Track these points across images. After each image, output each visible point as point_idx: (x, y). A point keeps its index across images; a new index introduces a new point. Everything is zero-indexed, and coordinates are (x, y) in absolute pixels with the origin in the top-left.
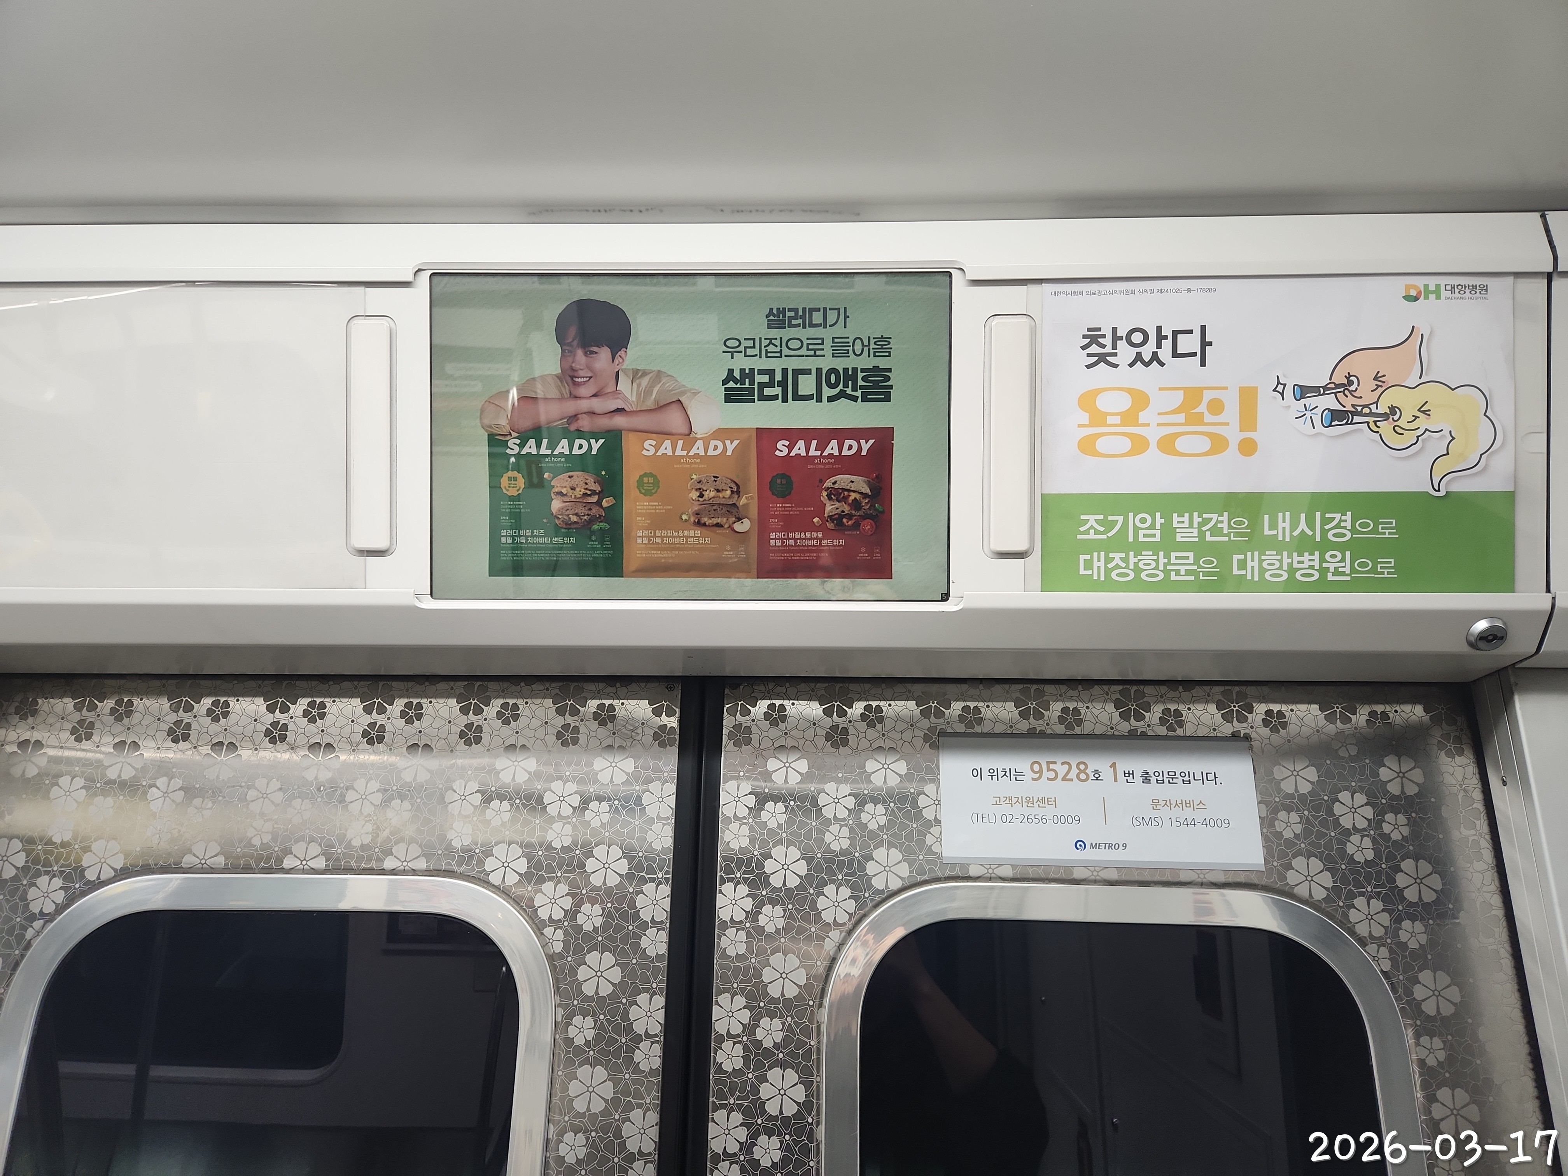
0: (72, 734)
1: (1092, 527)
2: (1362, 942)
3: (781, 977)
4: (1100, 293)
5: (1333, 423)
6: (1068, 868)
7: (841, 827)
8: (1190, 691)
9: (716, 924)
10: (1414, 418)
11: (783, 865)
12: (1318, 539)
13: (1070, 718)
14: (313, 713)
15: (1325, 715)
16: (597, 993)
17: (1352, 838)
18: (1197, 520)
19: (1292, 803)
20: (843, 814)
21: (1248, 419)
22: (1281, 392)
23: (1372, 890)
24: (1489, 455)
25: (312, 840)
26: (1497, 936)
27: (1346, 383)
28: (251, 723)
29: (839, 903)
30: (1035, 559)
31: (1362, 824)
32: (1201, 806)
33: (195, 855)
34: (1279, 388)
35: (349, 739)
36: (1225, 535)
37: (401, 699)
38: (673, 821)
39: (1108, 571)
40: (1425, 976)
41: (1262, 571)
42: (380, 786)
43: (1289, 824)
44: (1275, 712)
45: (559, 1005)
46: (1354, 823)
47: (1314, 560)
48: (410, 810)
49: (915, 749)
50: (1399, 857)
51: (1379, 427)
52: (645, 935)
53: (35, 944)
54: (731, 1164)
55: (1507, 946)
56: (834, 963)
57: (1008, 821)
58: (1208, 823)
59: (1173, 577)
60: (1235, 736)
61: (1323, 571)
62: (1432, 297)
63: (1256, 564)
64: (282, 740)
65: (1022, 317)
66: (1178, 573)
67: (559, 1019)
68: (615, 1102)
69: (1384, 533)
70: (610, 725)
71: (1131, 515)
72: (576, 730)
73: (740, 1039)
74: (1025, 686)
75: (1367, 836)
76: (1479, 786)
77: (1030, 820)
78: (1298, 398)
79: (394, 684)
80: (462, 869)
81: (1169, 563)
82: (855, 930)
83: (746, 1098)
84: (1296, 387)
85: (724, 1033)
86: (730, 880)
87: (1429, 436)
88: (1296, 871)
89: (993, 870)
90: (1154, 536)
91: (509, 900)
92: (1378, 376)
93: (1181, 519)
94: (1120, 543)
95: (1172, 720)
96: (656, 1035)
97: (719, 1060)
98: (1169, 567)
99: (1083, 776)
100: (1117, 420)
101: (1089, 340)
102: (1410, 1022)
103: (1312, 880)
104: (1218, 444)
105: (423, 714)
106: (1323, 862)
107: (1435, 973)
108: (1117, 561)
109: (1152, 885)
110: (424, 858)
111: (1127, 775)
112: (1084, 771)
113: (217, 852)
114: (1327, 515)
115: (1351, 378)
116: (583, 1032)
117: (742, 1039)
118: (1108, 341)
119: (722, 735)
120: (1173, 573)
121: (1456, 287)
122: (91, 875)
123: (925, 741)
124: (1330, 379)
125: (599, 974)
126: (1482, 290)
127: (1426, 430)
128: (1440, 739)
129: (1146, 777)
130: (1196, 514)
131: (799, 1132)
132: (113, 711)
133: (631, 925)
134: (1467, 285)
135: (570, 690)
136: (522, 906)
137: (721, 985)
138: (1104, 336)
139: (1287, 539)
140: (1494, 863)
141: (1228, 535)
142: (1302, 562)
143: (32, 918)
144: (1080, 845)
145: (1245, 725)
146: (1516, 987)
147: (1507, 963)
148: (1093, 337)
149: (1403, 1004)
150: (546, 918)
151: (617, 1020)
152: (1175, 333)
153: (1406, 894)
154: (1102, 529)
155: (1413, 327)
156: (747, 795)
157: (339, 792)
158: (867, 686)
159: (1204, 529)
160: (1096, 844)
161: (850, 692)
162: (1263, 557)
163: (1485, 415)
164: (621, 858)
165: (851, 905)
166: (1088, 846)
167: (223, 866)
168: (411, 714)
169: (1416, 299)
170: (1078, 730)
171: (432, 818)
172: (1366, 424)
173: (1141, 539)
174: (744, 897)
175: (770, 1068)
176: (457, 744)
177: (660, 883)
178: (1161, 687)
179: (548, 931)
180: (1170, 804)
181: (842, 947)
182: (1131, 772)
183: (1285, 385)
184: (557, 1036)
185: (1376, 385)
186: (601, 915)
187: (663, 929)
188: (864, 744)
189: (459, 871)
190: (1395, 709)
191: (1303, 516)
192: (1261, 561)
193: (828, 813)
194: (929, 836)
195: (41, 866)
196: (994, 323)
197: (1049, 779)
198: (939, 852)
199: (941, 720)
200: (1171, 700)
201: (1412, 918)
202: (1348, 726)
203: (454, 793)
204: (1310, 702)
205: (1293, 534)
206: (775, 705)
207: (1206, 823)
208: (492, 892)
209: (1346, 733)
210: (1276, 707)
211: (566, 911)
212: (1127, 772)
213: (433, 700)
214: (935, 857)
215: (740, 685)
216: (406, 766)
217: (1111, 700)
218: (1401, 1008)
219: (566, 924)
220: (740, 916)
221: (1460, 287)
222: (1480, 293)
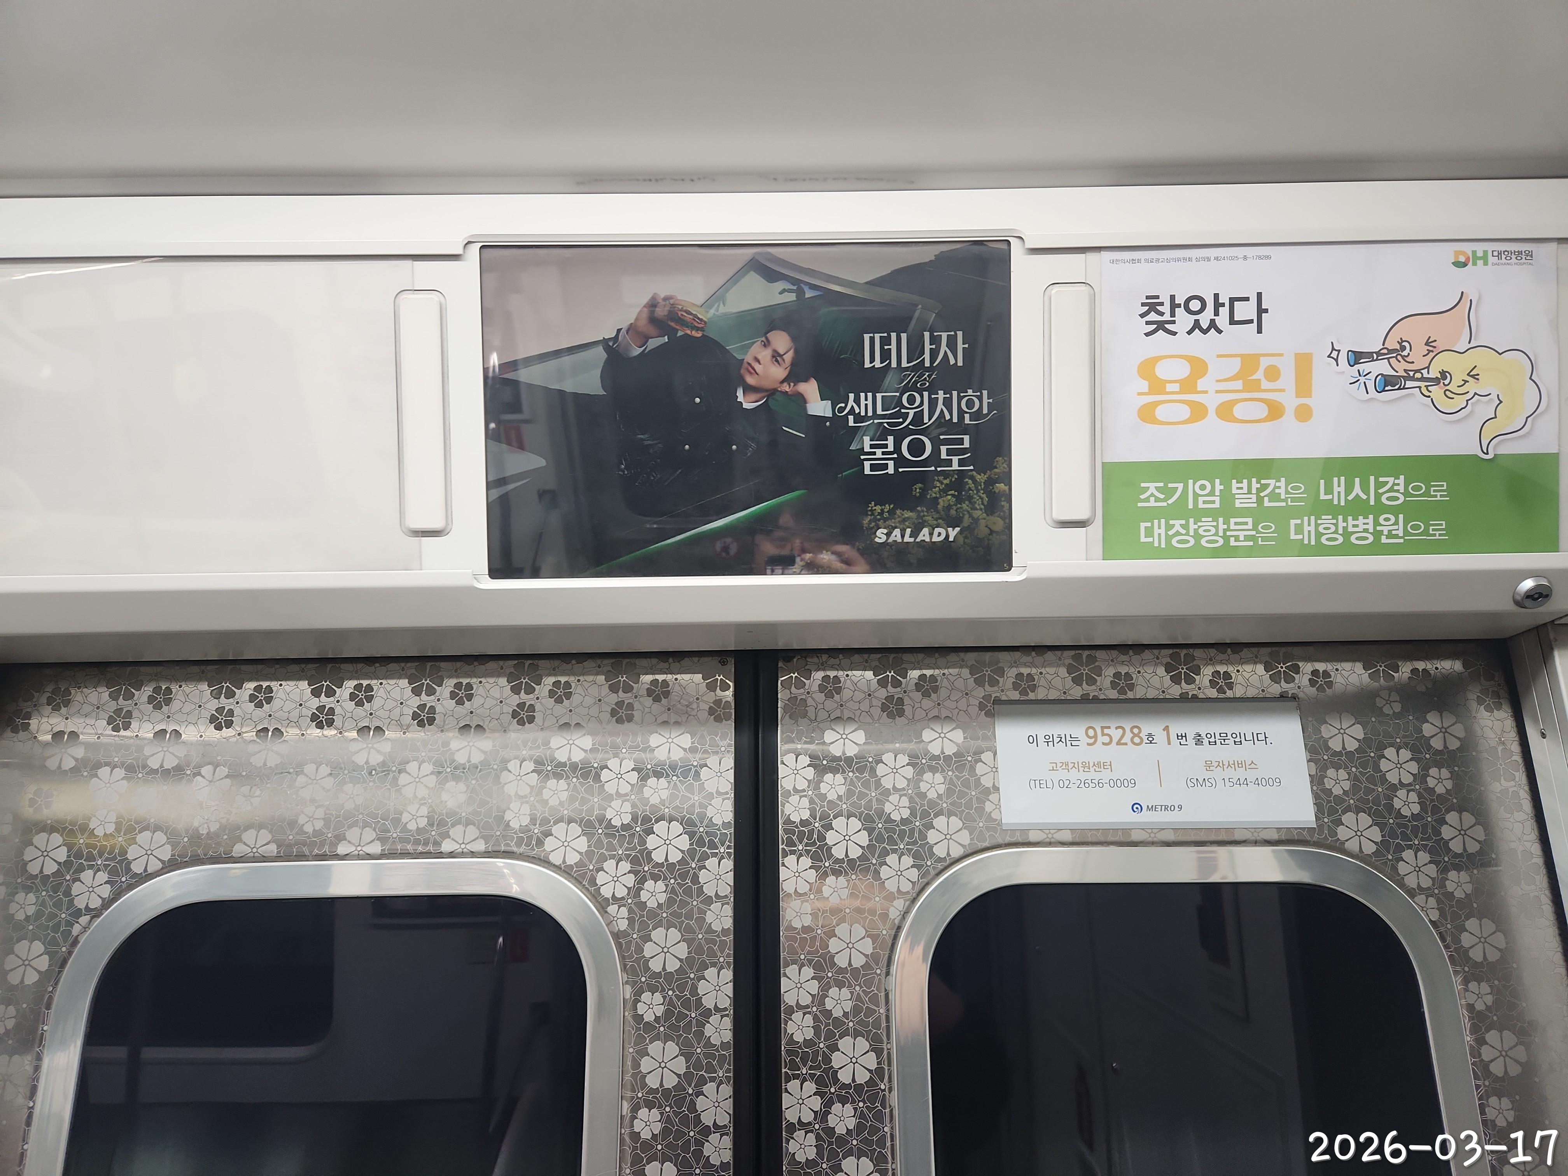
0: (109, 724)
1: (1152, 495)
2: (1411, 893)
3: (848, 947)
4: (1158, 260)
5: (1387, 388)
6: (1126, 831)
7: (901, 796)
8: (1238, 654)
9: (781, 896)
10: (1463, 382)
11: (844, 836)
12: (1372, 503)
13: (1122, 683)
14: (360, 696)
15: (1369, 674)
16: (664, 969)
17: (1399, 793)
18: (1255, 485)
19: (1340, 760)
20: (901, 784)
21: (1304, 386)
22: (1335, 357)
23: (1419, 843)
24: (1535, 417)
25: (366, 825)
26: (1538, 883)
27: (1399, 349)
28: (296, 708)
29: (901, 872)
30: (1097, 527)
31: (1407, 779)
32: (1253, 766)
33: (245, 844)
34: (1334, 354)
35: (398, 721)
36: (1283, 501)
37: (451, 680)
38: (733, 795)
39: (1169, 539)
40: (1472, 924)
41: (1319, 535)
42: (434, 769)
43: (1338, 781)
44: (1321, 672)
45: (627, 982)
46: (1400, 779)
47: (1368, 524)
48: (466, 792)
49: (971, 718)
50: (1443, 810)
51: (1430, 392)
52: (710, 910)
53: (82, 939)
54: (806, 1133)
55: (1548, 892)
56: (899, 932)
57: (1065, 786)
58: (1260, 783)
59: (1232, 543)
60: (1283, 697)
61: (1377, 534)
62: (1480, 263)
63: (1312, 528)
64: (329, 725)
65: (1081, 286)
66: (1237, 539)
67: (628, 996)
68: (687, 1076)
69: (1436, 496)
70: (664, 701)
71: (1191, 482)
72: (630, 706)
73: (809, 1010)
74: (1077, 652)
75: (1413, 790)
76: (1517, 739)
77: (1087, 785)
78: (1352, 364)
79: (442, 665)
80: (521, 850)
81: (1228, 529)
82: (919, 898)
83: (818, 1067)
84: (1350, 353)
85: (794, 1004)
86: (793, 852)
87: (1478, 400)
88: (1347, 826)
89: (1052, 834)
90: (1213, 502)
92: (1429, 341)
93: (1240, 485)
94: (1180, 510)
95: (1222, 682)
96: (725, 1009)
97: (790, 1031)
98: (1228, 533)
99: (1137, 740)
100: (1176, 387)
101: (1148, 307)
102: (1458, 968)
103: (1362, 835)
104: (1275, 411)
105: (473, 694)
106: (1371, 817)
107: (1481, 921)
108: (1177, 528)
109: (1207, 845)
110: (482, 839)
111: (1180, 738)
112: (1138, 735)
113: (269, 840)
114: (1381, 479)
115: (1403, 344)
116: (652, 1009)
117: (812, 1009)
118: (1166, 308)
119: (778, 708)
120: (1232, 539)
121: (1502, 253)
122: (137, 868)
123: (981, 709)
124: (1383, 345)
125: (665, 950)
126: (1527, 256)
127: (1475, 394)
128: (1479, 694)
129: (1199, 739)
130: (1254, 480)
131: (873, 1098)
132: (151, 699)
133: (695, 900)
135: (622, 667)
136: (584, 885)
137: (788, 957)
138: (1162, 304)
139: (1343, 504)
140: (1534, 813)
141: (1285, 500)
142: (1357, 526)
143: (78, 913)
144: (1137, 808)
145: (1292, 685)
146: (1557, 931)
147: (1548, 909)
148: (1152, 305)
149: (1451, 952)
150: (609, 896)
151: (686, 995)
152: (1232, 300)
153: (1452, 845)
154: (1162, 496)
155: (1462, 293)
157: (391, 775)
158: (921, 656)
159: (1262, 494)
160: (1152, 806)
161: (904, 662)
162: (1319, 522)
164: (681, 834)
165: (914, 874)
166: (1145, 808)
167: (275, 854)
168: (460, 695)
169: (1465, 265)
170: (1130, 695)
171: (488, 799)
172: (1418, 389)
173: (1201, 505)
174: (807, 869)
175: (841, 1037)
176: (510, 724)
177: (722, 858)
178: (1210, 650)
179: (612, 909)
180: (1223, 765)
181: (907, 916)
182: (1184, 735)
183: (1339, 351)
184: (627, 1014)
185: (1428, 350)
186: (665, 892)
187: (728, 904)
188: (920, 714)
189: (518, 852)
190: (1436, 665)
191: (1357, 480)
192: (1317, 525)
193: (887, 783)
194: (987, 803)
195: (84, 860)
196: (1053, 292)
197: (1103, 744)
198: (999, 818)
199: (996, 688)
200: (1221, 662)
201: (1458, 868)
202: (1392, 683)
203: (509, 773)
204: (1354, 661)
205: (1348, 498)
206: (829, 676)
207: (1257, 782)
208: (553, 871)
209: (1390, 690)
210: (1321, 667)
211: (629, 889)
212: (1179, 735)
213: (483, 680)
214: (995, 824)
215: (794, 657)
216: (459, 748)
217: (1162, 664)
218: (1450, 957)
219: (630, 901)
220: (803, 888)
221: (1506, 253)
222: (1526, 259)
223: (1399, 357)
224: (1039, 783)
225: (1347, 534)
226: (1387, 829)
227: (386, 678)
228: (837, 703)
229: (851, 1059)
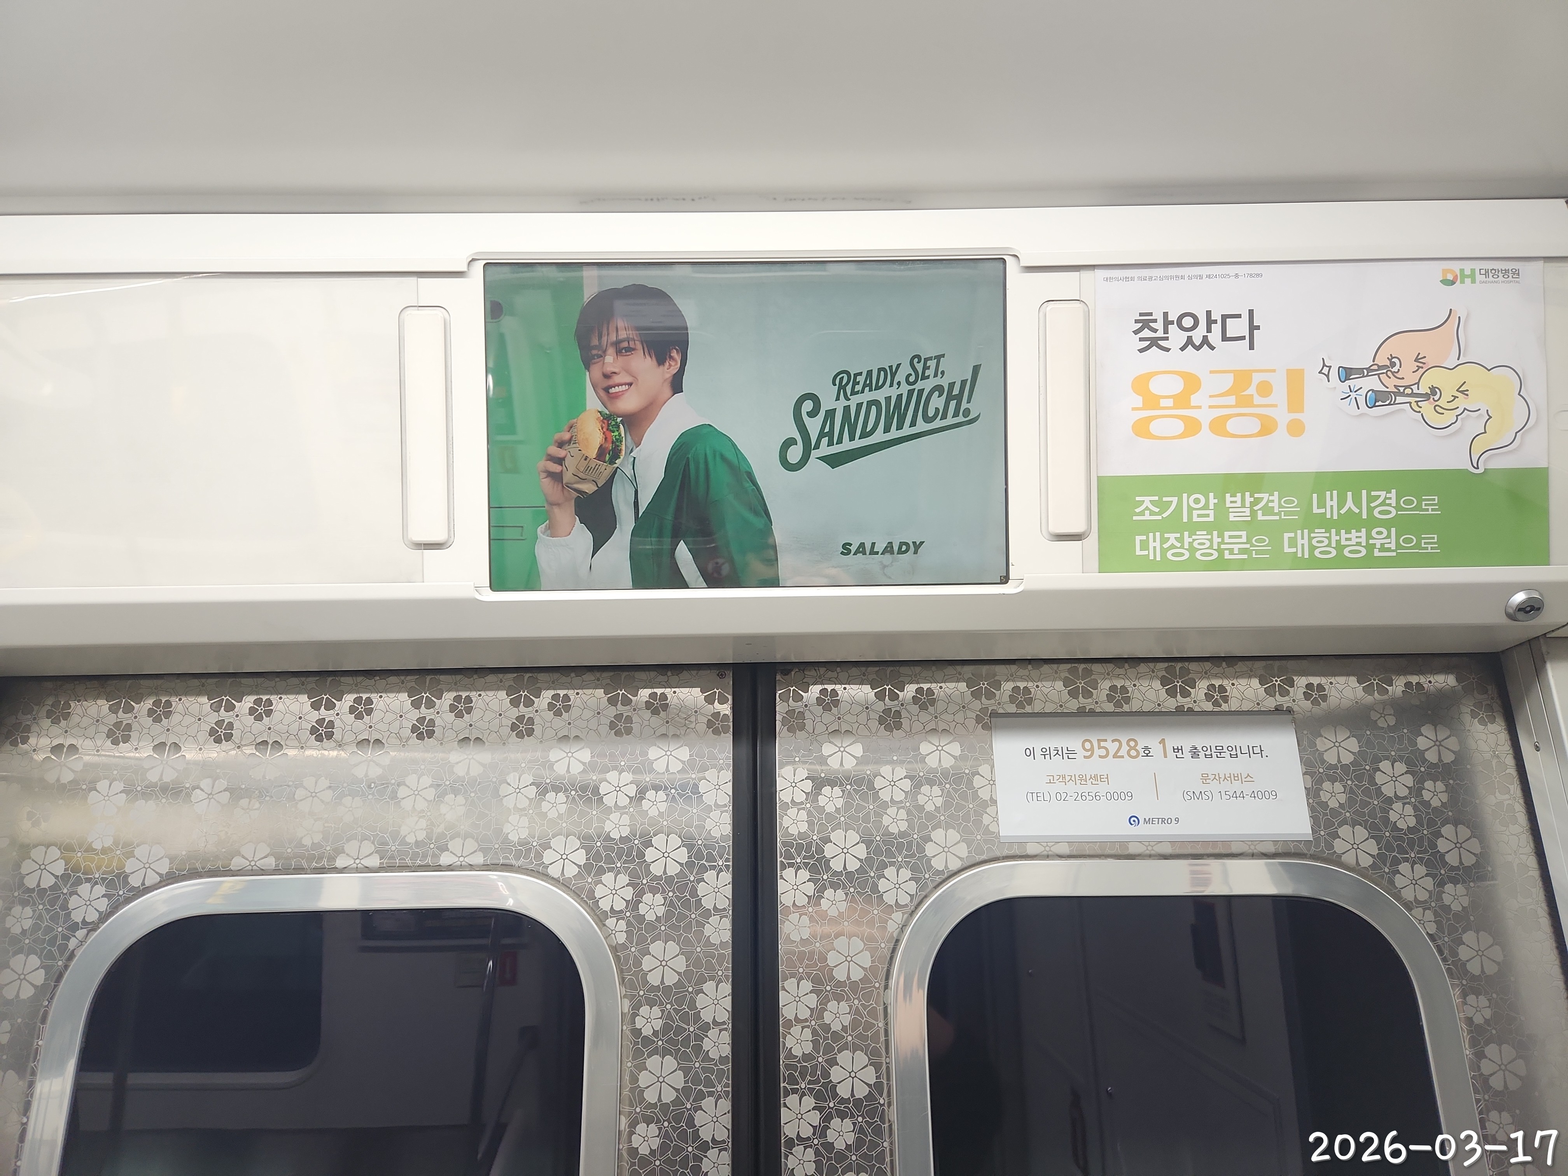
0: (108, 737)
1: (1147, 508)
2: (1408, 906)
3: (846, 960)
4: (1151, 278)
5: (1377, 404)
6: (1124, 844)
7: (898, 809)
8: (1233, 667)
9: (779, 909)
10: (1453, 398)
11: (843, 849)
12: (1364, 516)
13: (1118, 696)
14: (360, 709)
15: (1363, 687)
16: (662, 982)
17: (1394, 806)
18: (1248, 499)
19: (1334, 773)
20: (899, 796)
21: (1296, 401)
22: (1327, 374)
23: (1416, 856)
24: (1523, 432)
25: (365, 838)
26: (1534, 895)
27: (1389, 365)
28: (295, 721)
29: (900, 885)
30: (1092, 542)
31: (1403, 792)
32: (1249, 779)
33: (244, 857)
34: (1325, 370)
35: (398, 734)
36: (1276, 514)
37: (450, 693)
38: (731, 808)
39: (1164, 552)
40: (1469, 937)
41: (1312, 548)
42: (433, 782)
43: (1333, 794)
44: (1315, 685)
45: (625, 996)
46: (1395, 791)
47: (1360, 537)
48: (464, 805)
49: (968, 731)
50: (1439, 823)
51: (1421, 407)
52: (708, 923)
53: (79, 953)
54: (805, 1148)
55: (1544, 905)
56: (897, 945)
57: (1062, 799)
58: (1256, 796)
59: (1227, 556)
60: (1278, 710)
61: (1370, 548)
62: (1468, 281)
63: (1306, 541)
64: (328, 738)
65: (1076, 303)
66: (1231, 551)
67: (626, 1010)
68: (686, 1091)
69: (1427, 510)
70: (662, 714)
71: (1185, 496)
72: (629, 719)
74: (1073, 665)
75: (1409, 803)
76: (1511, 752)
77: (1084, 798)
78: (1343, 380)
79: (442, 678)
80: (520, 863)
81: (1223, 542)
82: (917, 911)
83: (816, 1082)
84: (1341, 369)
85: (792, 1018)
86: (791, 865)
87: (1468, 415)
88: (1343, 839)
89: (1050, 847)
90: (1208, 516)
91: (569, 893)
92: (1419, 357)
93: (1233, 499)
94: (1175, 524)
95: (1217, 696)
96: (724, 1023)
97: (788, 1045)
98: (1223, 546)
99: (1133, 753)
100: (1169, 403)
101: (1141, 324)
102: (1456, 982)
104: (1267, 428)
105: (472, 707)
106: (1367, 830)
107: (1478, 934)
108: (1172, 541)
109: (1205, 857)
110: (480, 852)
111: (1176, 751)
112: (1134, 748)
113: (267, 853)
114: (1373, 493)
115: (1393, 360)
116: (650, 1022)
117: (810, 1023)
118: (1159, 325)
119: (776, 721)
120: (1227, 552)
121: (1490, 271)
122: (135, 881)
123: (978, 722)
124: (1374, 361)
125: (664, 963)
126: (1514, 274)
127: (1465, 409)
128: (1473, 708)
129: (1195, 752)
130: (1248, 494)
131: (872, 1113)
132: (151, 712)
133: (693, 913)
134: (1500, 270)
135: (621, 680)
136: (583, 898)
137: (787, 970)
138: (1155, 321)
139: (1335, 517)
140: (1529, 826)
141: (1279, 514)
142: (1350, 539)
143: (75, 927)
144: (1134, 821)
145: (1287, 698)
146: (1554, 945)
147: (1545, 922)
148: (1145, 322)
149: (1448, 965)
150: (608, 909)
151: (685, 1009)
152: (1224, 317)
153: (1448, 858)
154: (1157, 510)
155: (1451, 310)
156: (803, 780)
157: (390, 788)
158: (918, 669)
159: (1255, 508)
160: (1149, 819)
161: (902, 675)
162: (1312, 535)
163: (1519, 394)
164: (680, 847)
165: (912, 887)
166: (1142, 821)
167: (273, 867)
168: (460, 708)
169: (1453, 283)
170: (1126, 708)
171: (487, 812)
172: (1408, 404)
173: (1195, 519)
174: (805, 882)
175: (840, 1051)
176: (509, 736)
177: (721, 870)
178: (1206, 663)
179: (611, 922)
180: (1219, 778)
181: (905, 929)
182: (1180, 748)
183: (1330, 367)
184: (625, 1027)
185: (1417, 366)
186: (663, 905)
187: (726, 917)
188: (917, 726)
189: (517, 865)
190: (1429, 679)
191: (1349, 494)
192: (1310, 539)
193: (885, 796)
194: (985, 816)
195: (82, 874)
196: (1048, 309)
197: (1100, 757)
198: (997, 831)
199: (993, 701)
200: (1216, 676)
201: (1455, 881)
202: (1386, 697)
203: (509, 786)
204: (1348, 675)
205: (1341, 512)
206: (827, 689)
207: (1254, 795)
208: (551, 885)
209: (1384, 703)
210: (1315, 680)
211: (627, 902)
212: (1176, 748)
213: (483, 693)
214: (993, 837)
215: (792, 670)
216: (458, 760)
217: (1157, 677)
218: (1449, 970)
219: (628, 914)
220: (802, 901)
221: (1493, 271)
222: (1513, 278)
223: (1389, 373)
224: (1036, 796)
225: (1340, 547)
226: (1384, 842)
227: (386, 691)
228: (835, 716)
229: (850, 1073)
